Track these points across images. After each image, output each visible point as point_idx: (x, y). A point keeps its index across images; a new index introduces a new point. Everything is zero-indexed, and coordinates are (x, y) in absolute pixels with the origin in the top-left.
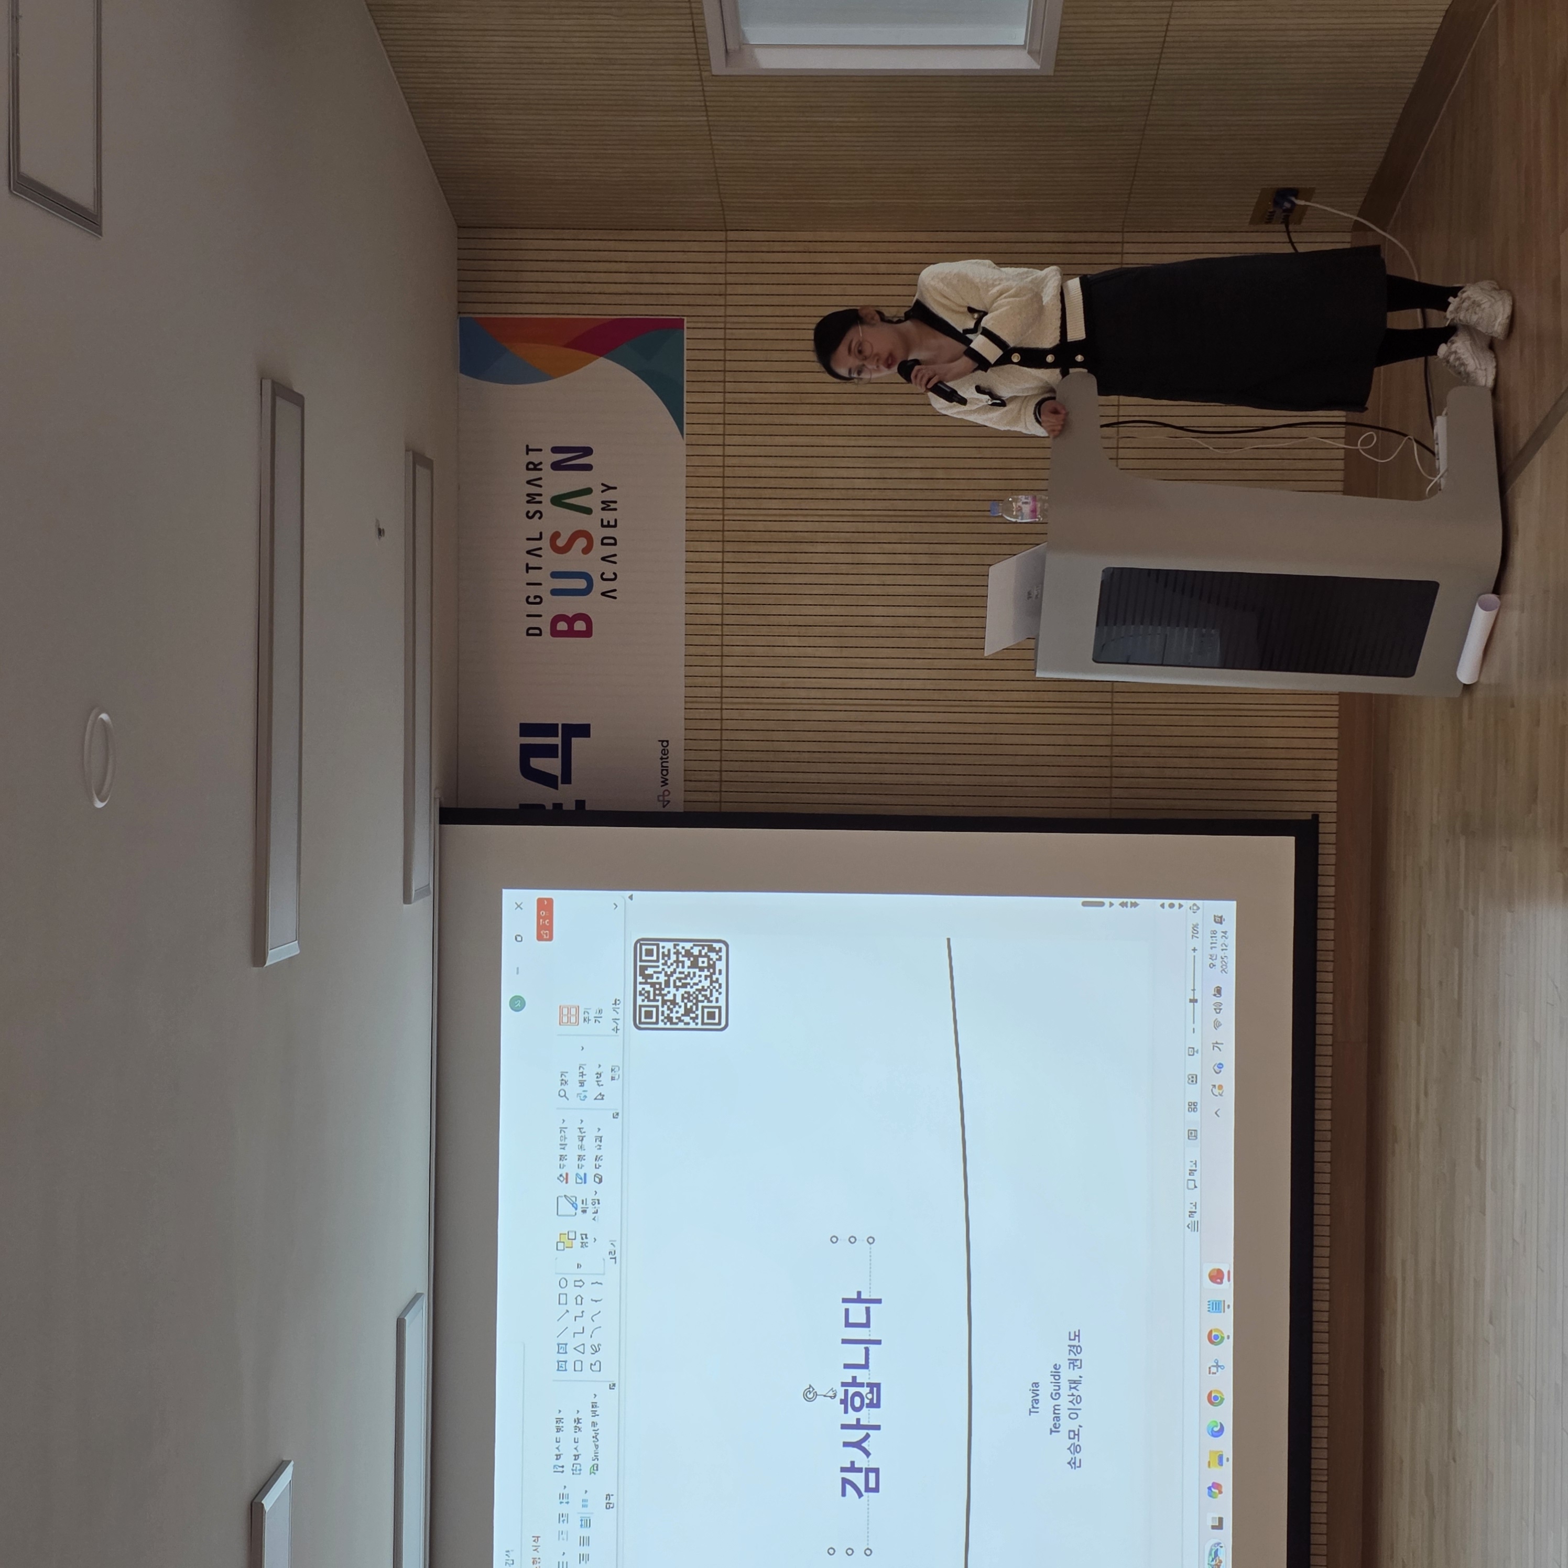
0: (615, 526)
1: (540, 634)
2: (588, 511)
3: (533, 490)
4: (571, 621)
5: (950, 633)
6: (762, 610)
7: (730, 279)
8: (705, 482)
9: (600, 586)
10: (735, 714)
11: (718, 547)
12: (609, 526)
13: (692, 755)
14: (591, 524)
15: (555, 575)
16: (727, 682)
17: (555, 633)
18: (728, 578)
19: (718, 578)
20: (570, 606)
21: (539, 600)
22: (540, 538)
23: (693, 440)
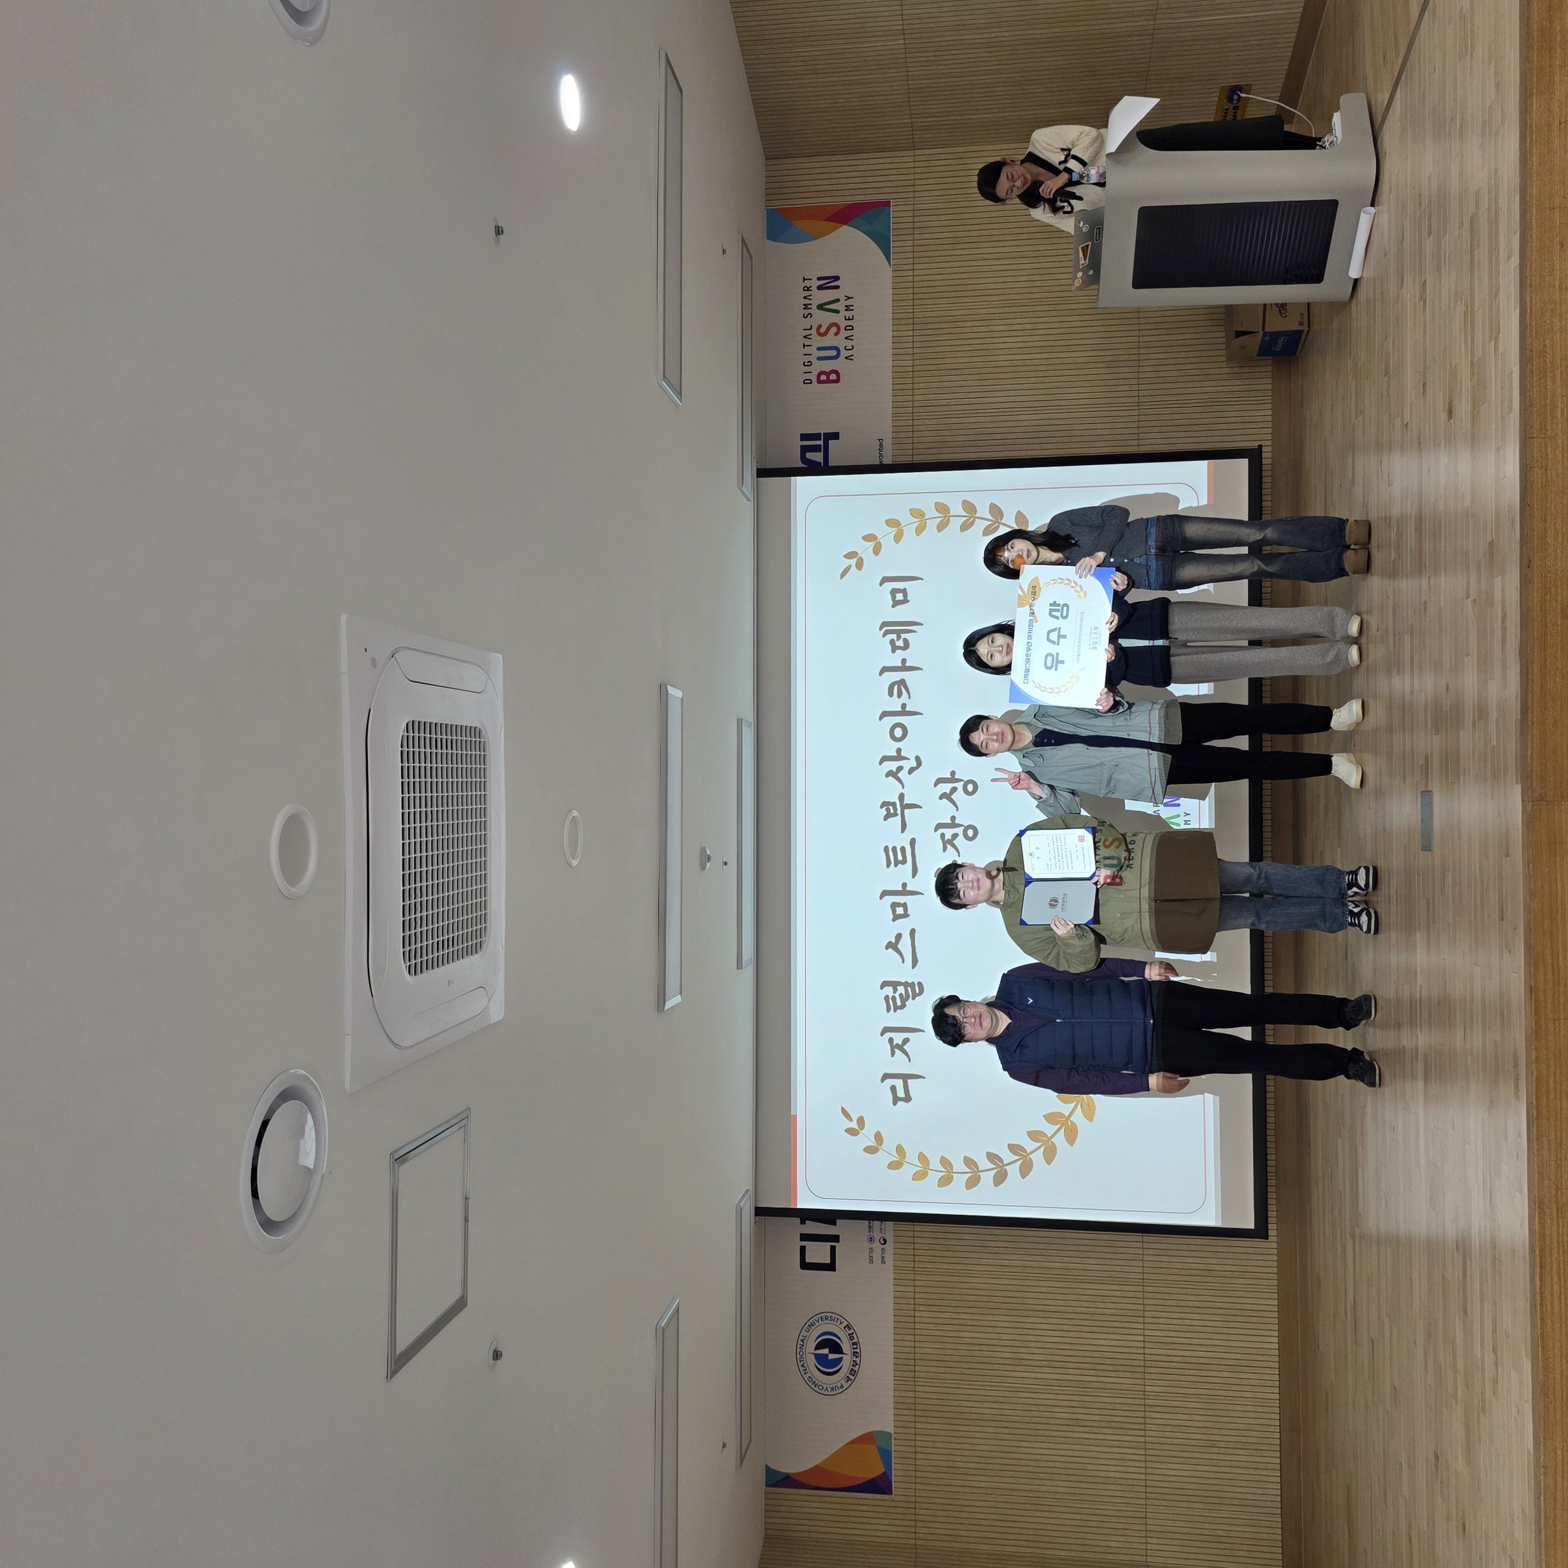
0: (852, 319)
1: (811, 383)
2: (837, 312)
4: (828, 374)
5: (1043, 368)
6: (936, 362)
7: (917, 176)
8: (903, 291)
9: (844, 353)
10: (921, 422)
11: (911, 327)
13: (897, 447)
14: (839, 319)
15: (819, 349)
16: (916, 404)
17: (819, 382)
18: (916, 345)
19: (910, 345)
20: (827, 366)
21: (810, 364)
23: (896, 268)
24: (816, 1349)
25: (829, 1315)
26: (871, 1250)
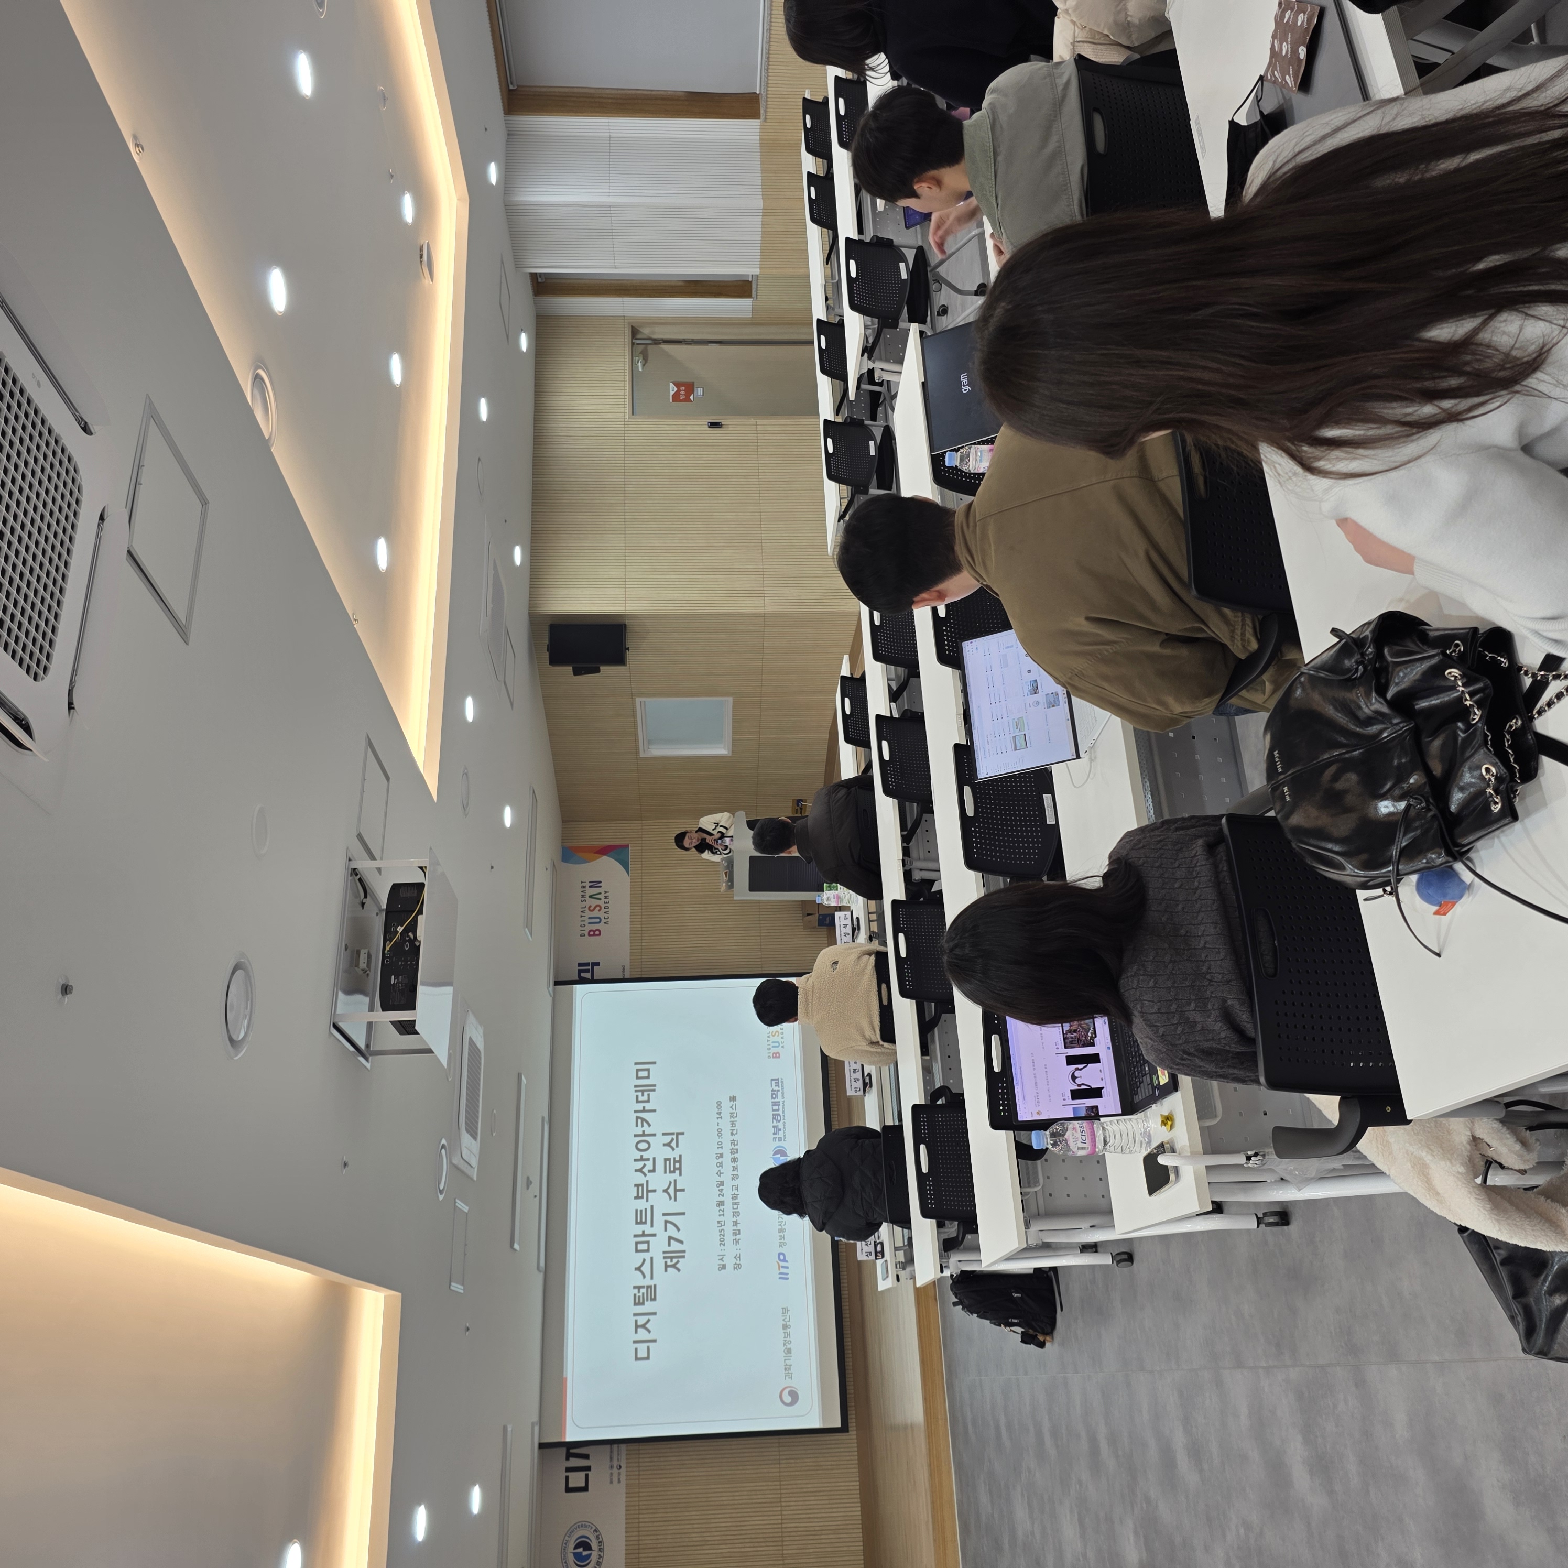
1: (585, 936)
2: (600, 899)
3: (583, 894)
4: (594, 931)
5: (711, 930)
6: (654, 925)
7: (644, 833)
8: (636, 888)
9: (603, 921)
10: (645, 957)
11: (640, 908)
13: (633, 969)
14: (601, 903)
15: (589, 918)
16: (643, 947)
17: (589, 935)
18: (642, 917)
19: (639, 917)
20: (594, 927)
21: (584, 926)
22: (585, 908)
23: (633, 877)
24: (575, 1548)
25: (584, 1524)
26: (611, 1474)
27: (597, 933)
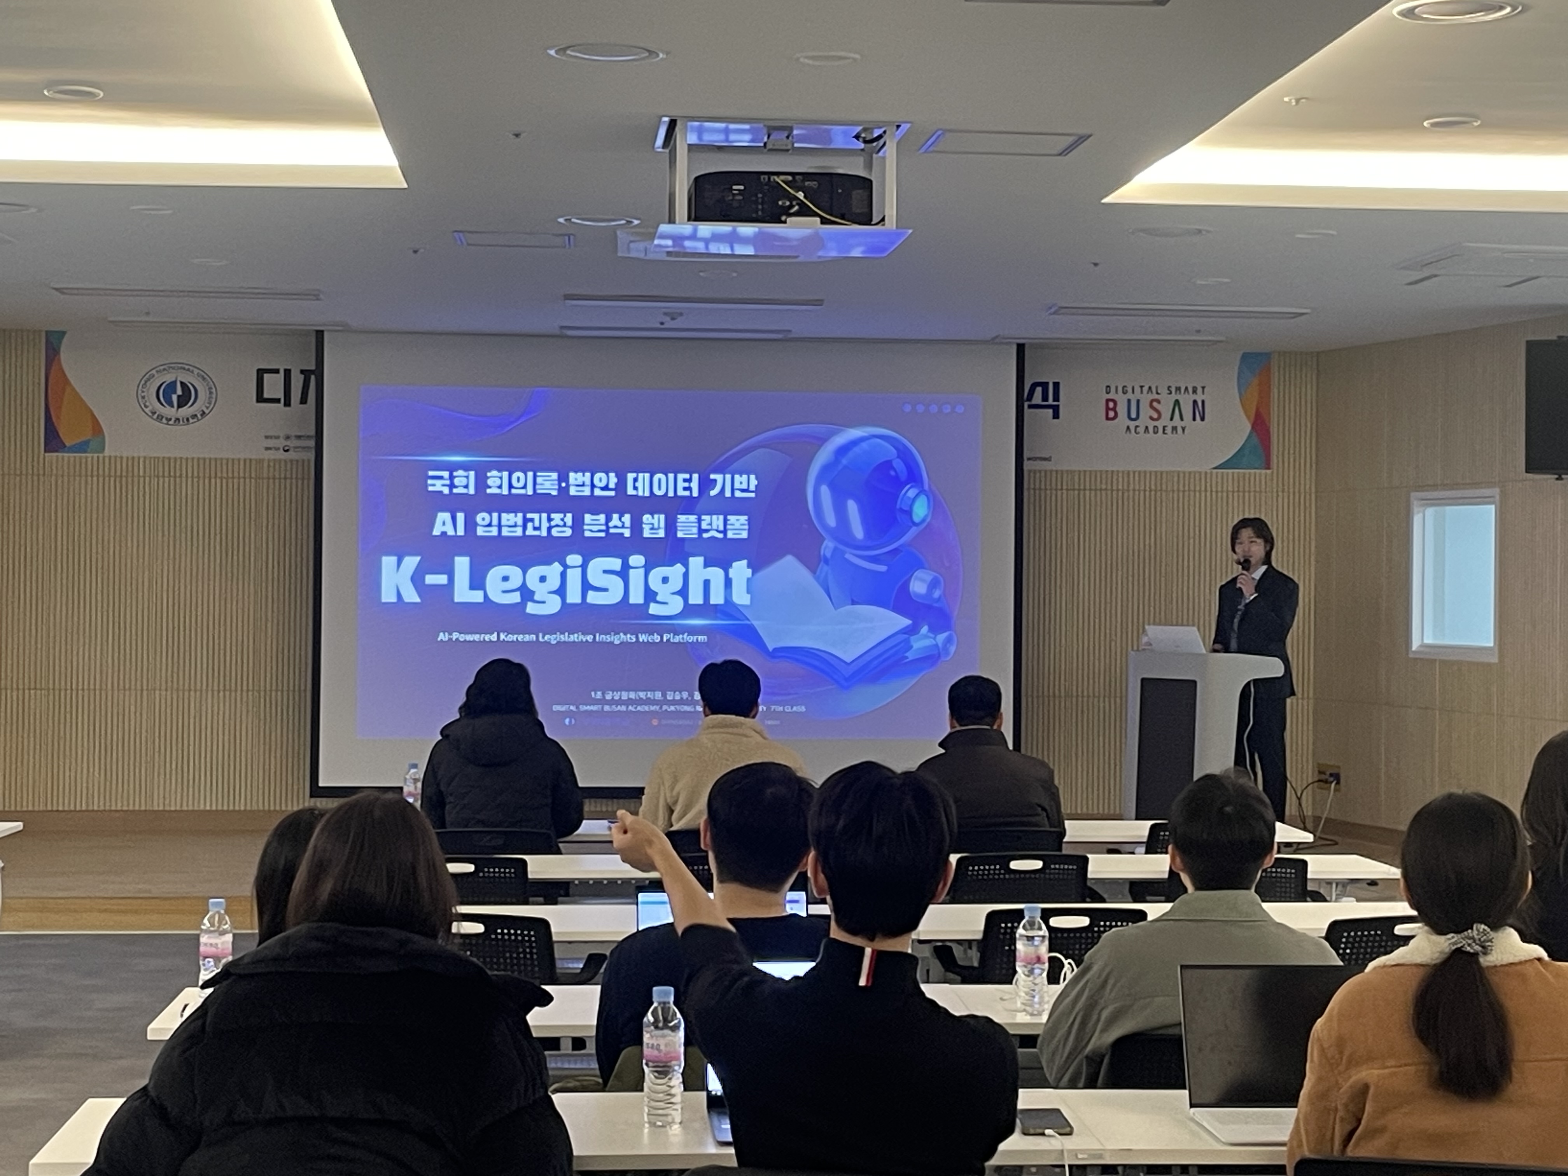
0: (1164, 433)
1: (1107, 393)
2: (1172, 419)
3: (1183, 391)
4: (1114, 409)
6: (1120, 511)
8: (1187, 481)
9: (1132, 424)
10: (1065, 496)
11: (1153, 488)
12: (1164, 430)
14: (1165, 421)
15: (1138, 401)
16: (1082, 492)
17: (1108, 401)
18: (1137, 493)
19: (1137, 487)
20: (1122, 409)
21: (1125, 392)
22: (1158, 393)
23: (1209, 476)
24: (182, 383)
25: (214, 396)
26: (277, 437)
27: (1111, 414)
